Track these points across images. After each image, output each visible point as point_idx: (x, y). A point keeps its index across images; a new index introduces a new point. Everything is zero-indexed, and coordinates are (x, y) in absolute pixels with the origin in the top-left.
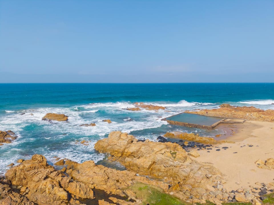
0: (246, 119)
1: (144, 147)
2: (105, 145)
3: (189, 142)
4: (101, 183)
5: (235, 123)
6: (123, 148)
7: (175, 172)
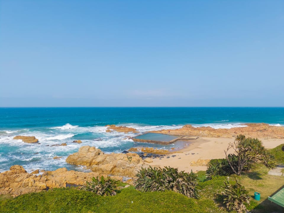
0: (199, 136)
1: (109, 157)
2: (75, 158)
3: (148, 154)
4: (71, 180)
5: (190, 139)
6: (91, 158)
7: (130, 172)
